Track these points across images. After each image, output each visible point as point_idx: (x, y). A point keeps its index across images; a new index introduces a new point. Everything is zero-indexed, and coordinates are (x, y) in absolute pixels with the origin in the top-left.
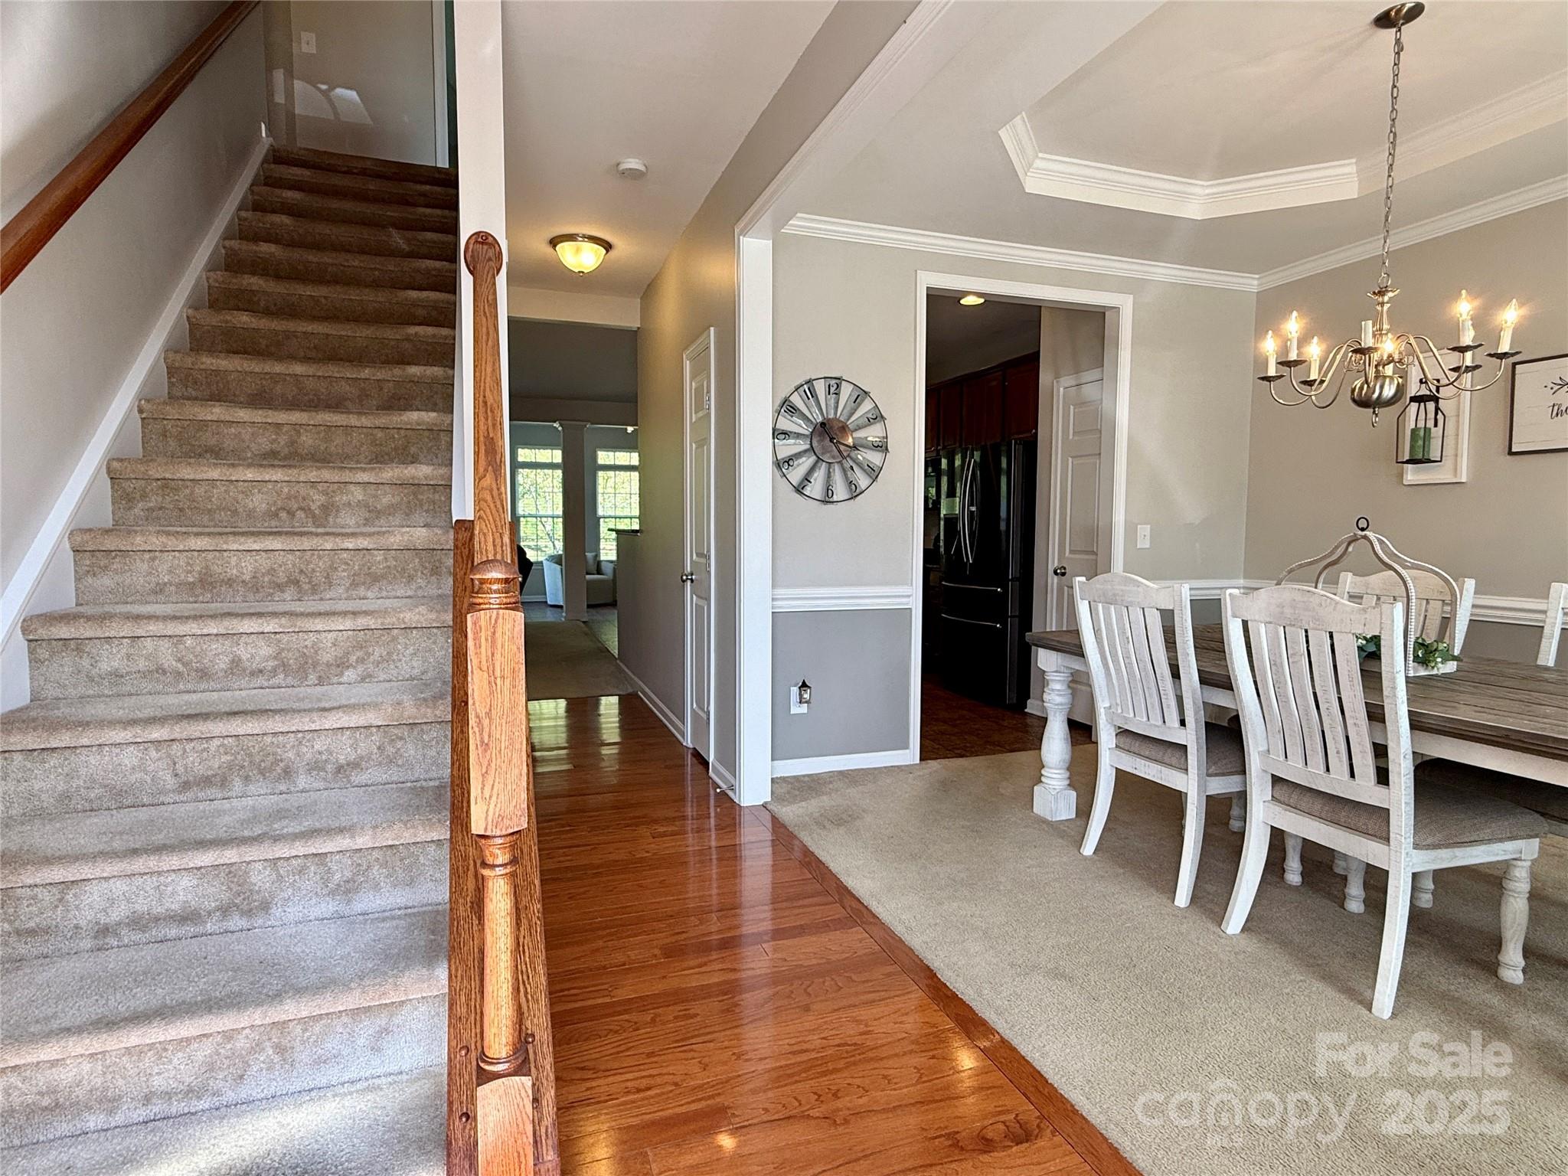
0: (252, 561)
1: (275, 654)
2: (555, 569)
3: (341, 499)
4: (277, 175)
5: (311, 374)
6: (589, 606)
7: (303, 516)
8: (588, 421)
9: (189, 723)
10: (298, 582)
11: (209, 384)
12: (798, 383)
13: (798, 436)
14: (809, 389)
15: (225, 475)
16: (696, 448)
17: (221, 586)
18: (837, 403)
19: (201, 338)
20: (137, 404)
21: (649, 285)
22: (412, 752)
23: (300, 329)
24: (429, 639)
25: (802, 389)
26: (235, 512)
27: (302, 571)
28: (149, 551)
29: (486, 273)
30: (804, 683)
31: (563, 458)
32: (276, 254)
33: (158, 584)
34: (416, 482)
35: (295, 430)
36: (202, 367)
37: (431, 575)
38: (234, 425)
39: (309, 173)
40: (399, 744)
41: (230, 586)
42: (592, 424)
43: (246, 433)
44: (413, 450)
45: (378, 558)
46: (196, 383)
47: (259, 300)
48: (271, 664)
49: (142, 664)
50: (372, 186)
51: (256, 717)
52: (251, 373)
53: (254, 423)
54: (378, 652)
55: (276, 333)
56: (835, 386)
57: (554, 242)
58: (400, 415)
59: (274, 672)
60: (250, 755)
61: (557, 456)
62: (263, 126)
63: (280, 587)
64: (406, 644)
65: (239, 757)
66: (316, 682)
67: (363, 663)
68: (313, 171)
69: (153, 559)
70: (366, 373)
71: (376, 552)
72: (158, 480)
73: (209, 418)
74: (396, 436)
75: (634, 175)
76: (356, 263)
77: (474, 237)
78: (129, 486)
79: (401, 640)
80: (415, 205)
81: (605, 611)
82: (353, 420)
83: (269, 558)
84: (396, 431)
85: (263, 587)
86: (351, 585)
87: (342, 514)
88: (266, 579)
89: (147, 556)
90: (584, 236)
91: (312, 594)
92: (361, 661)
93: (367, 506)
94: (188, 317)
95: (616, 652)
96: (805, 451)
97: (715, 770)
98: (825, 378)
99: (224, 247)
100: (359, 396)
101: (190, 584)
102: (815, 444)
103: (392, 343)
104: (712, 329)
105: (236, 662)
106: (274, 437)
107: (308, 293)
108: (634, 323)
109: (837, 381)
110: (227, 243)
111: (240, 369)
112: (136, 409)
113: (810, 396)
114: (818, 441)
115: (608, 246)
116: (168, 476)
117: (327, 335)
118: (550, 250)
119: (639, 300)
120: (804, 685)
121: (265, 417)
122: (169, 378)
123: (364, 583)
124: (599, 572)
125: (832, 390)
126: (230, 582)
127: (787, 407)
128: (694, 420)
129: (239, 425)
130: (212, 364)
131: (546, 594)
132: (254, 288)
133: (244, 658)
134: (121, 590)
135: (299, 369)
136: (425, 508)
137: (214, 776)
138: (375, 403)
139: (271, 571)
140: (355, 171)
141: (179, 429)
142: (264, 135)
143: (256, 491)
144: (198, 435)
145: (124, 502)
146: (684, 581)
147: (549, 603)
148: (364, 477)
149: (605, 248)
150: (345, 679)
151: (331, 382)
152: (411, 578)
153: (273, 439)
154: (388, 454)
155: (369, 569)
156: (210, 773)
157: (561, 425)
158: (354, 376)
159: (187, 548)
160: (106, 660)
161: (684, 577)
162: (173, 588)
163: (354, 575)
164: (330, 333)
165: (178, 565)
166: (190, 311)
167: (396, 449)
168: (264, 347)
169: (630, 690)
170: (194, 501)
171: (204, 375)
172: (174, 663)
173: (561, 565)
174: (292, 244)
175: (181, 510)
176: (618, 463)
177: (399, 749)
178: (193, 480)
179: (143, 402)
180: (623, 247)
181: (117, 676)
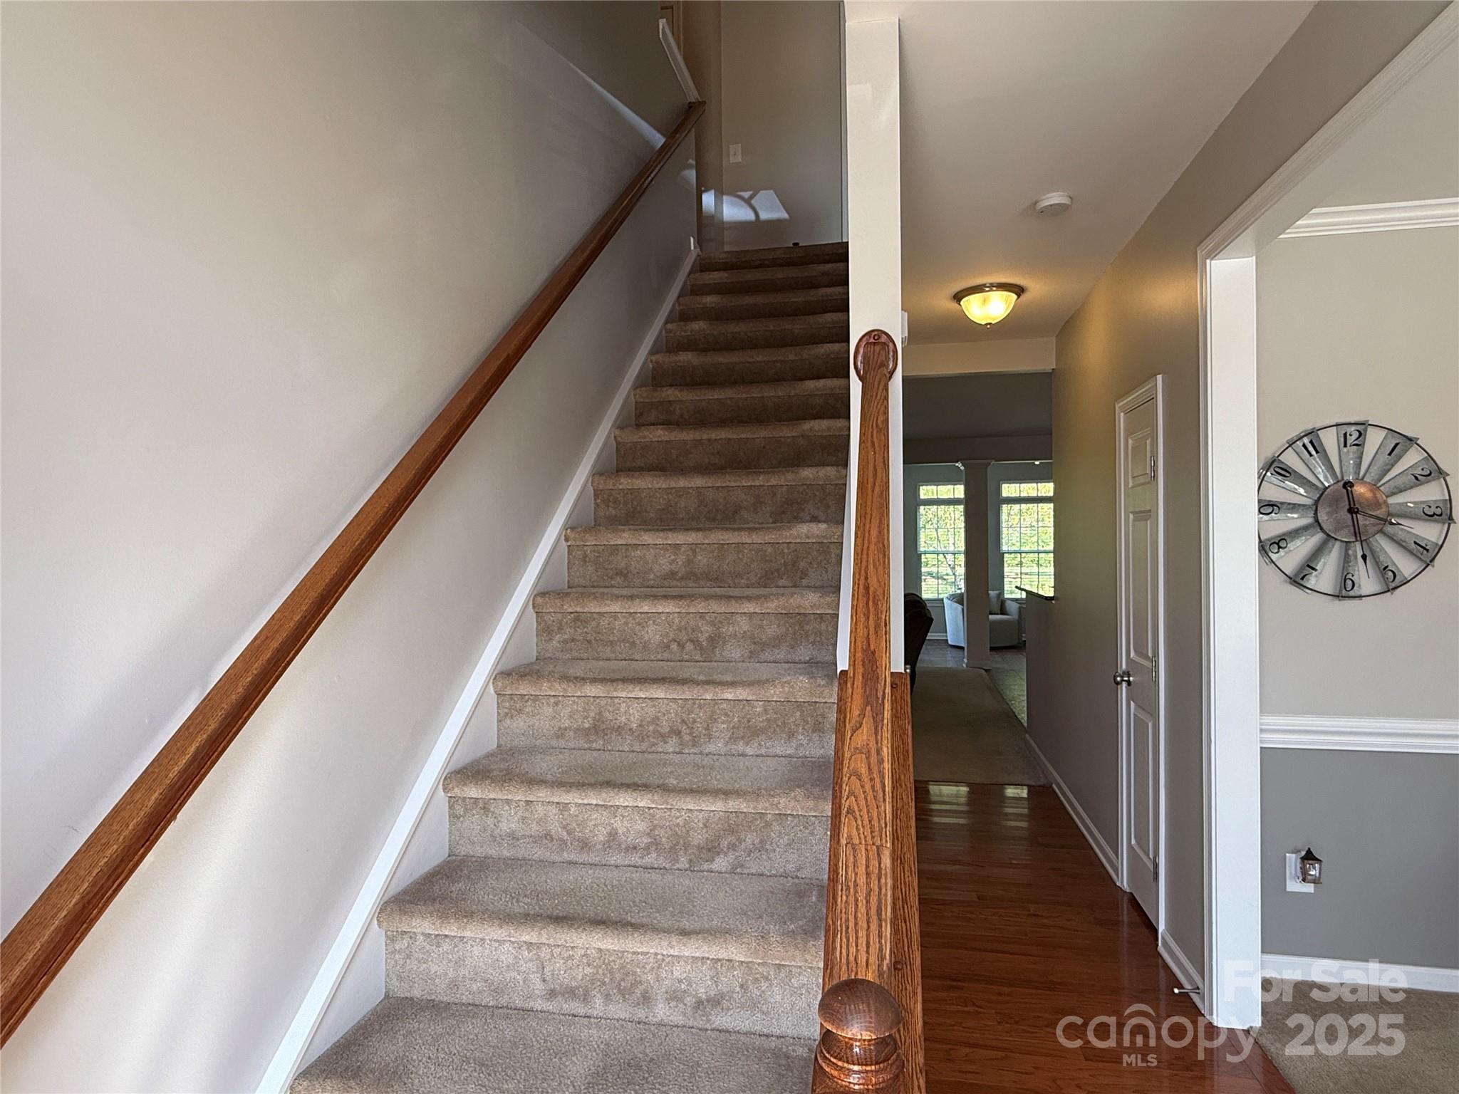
0: (638, 708)
1: (648, 830)
2: (956, 608)
3: (728, 630)
4: (701, 283)
5: (710, 485)
6: (992, 649)
7: (692, 647)
8: (992, 459)
9: (555, 930)
10: (680, 732)
11: (626, 503)
12: (1293, 434)
13: (1294, 507)
14: (1311, 442)
15: (625, 608)
16: (1134, 520)
17: (611, 733)
18: (1360, 458)
19: (625, 454)
20: (564, 533)
21: (1067, 322)
22: (779, 998)
23: (705, 437)
24: (806, 828)
25: (1299, 444)
26: (633, 644)
27: (683, 721)
28: (553, 696)
29: (876, 383)
30: (1309, 852)
31: (966, 493)
32: (692, 361)
33: (560, 728)
34: (803, 611)
35: (691, 549)
36: (621, 487)
37: (814, 732)
38: (640, 547)
39: (726, 275)
40: (764, 985)
41: (620, 734)
42: (996, 461)
43: (650, 555)
44: (802, 565)
45: (758, 710)
46: (615, 502)
47: (675, 410)
48: (646, 840)
49: (535, 829)
50: (780, 274)
51: (616, 932)
52: (660, 489)
53: (657, 544)
54: (750, 839)
55: (685, 442)
56: (1356, 435)
57: (958, 297)
58: (790, 528)
59: (647, 849)
60: (611, 972)
61: (959, 491)
62: (692, 239)
63: (663, 737)
64: (780, 833)
65: (600, 971)
66: (687, 866)
67: (734, 850)
68: (729, 271)
69: (556, 704)
70: (760, 480)
71: (756, 703)
72: (572, 613)
73: (620, 543)
74: (786, 551)
75: (1056, 210)
76: (760, 359)
77: (865, 339)
78: (549, 619)
79: (776, 826)
80: (817, 287)
81: (1009, 656)
82: (744, 538)
83: (654, 706)
84: (786, 545)
85: (648, 737)
86: (730, 738)
87: (728, 646)
88: (651, 728)
89: (552, 700)
90: (992, 285)
91: (693, 746)
92: (732, 847)
93: (752, 637)
94: (615, 437)
95: (1023, 717)
96: (1306, 528)
97: (1165, 943)
98: (1337, 425)
99: (651, 361)
100: (754, 504)
101: (585, 729)
102: (1323, 517)
103: (789, 440)
104: (1159, 377)
105: (613, 835)
106: (673, 557)
107: (716, 397)
108: (1048, 364)
109: (1359, 427)
110: (654, 358)
111: (650, 486)
112: (563, 538)
113: (1313, 452)
114: (1328, 513)
115: (1019, 290)
116: (578, 610)
117: (729, 439)
118: (954, 305)
119: (1054, 339)
120: (1309, 857)
121: (666, 539)
122: (595, 500)
123: (743, 738)
124: (1003, 611)
125: (1351, 440)
126: (619, 730)
127: (1274, 467)
128: (1131, 485)
129: (644, 547)
130: (628, 484)
131: (946, 632)
132: (671, 399)
133: (620, 832)
134: (531, 733)
135: (698, 482)
136: (811, 639)
137: (577, 988)
138: (768, 509)
139: (655, 721)
140: (767, 262)
141: (596, 554)
142: (692, 248)
143: (651, 622)
144: (610, 559)
145: (545, 635)
146: (1118, 683)
147: (950, 642)
148: (750, 607)
149: (1016, 294)
150: (715, 866)
151: (728, 491)
152: (791, 735)
153: (672, 560)
154: (778, 571)
155: (749, 721)
156: (574, 984)
157: (963, 465)
158: (749, 484)
159: (583, 695)
160: (506, 821)
161: (1119, 679)
162: (572, 733)
163: (734, 727)
164: (731, 437)
165: (577, 710)
166: (617, 432)
167: (785, 565)
168: (675, 457)
169: (1043, 781)
170: (599, 633)
171: (622, 494)
172: (560, 830)
173: (963, 605)
174: (706, 349)
175: (589, 642)
176: (1024, 494)
177: (763, 992)
178: (599, 613)
179: (569, 531)
180: (1037, 288)
181: (514, 838)
